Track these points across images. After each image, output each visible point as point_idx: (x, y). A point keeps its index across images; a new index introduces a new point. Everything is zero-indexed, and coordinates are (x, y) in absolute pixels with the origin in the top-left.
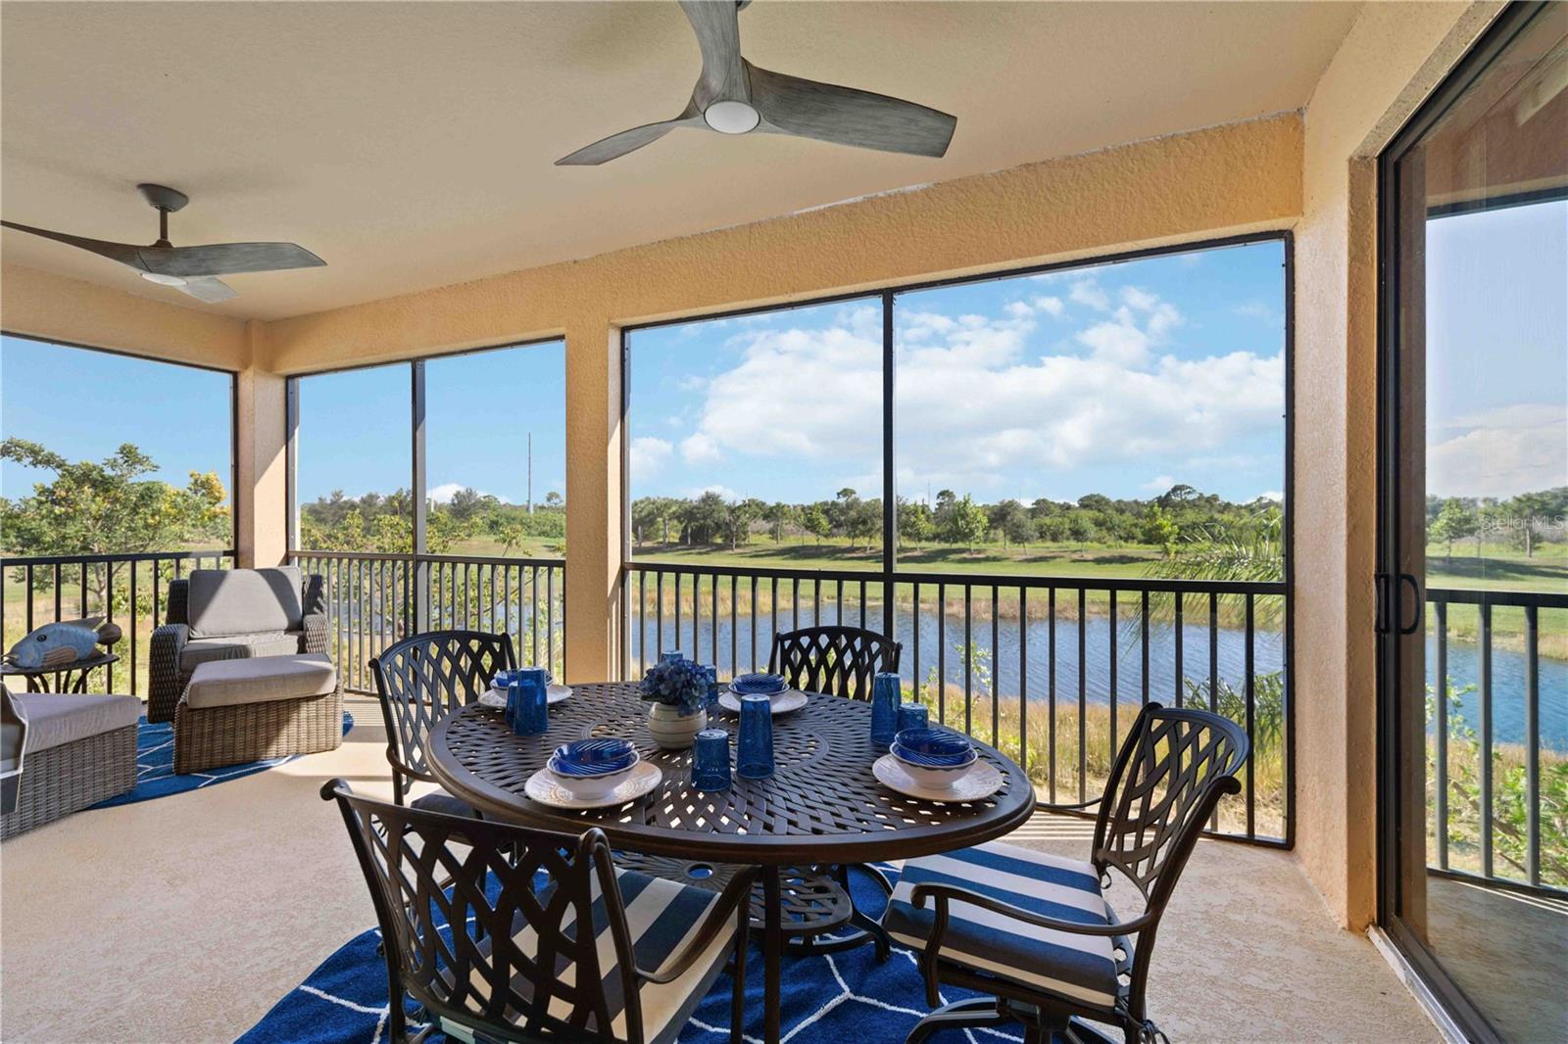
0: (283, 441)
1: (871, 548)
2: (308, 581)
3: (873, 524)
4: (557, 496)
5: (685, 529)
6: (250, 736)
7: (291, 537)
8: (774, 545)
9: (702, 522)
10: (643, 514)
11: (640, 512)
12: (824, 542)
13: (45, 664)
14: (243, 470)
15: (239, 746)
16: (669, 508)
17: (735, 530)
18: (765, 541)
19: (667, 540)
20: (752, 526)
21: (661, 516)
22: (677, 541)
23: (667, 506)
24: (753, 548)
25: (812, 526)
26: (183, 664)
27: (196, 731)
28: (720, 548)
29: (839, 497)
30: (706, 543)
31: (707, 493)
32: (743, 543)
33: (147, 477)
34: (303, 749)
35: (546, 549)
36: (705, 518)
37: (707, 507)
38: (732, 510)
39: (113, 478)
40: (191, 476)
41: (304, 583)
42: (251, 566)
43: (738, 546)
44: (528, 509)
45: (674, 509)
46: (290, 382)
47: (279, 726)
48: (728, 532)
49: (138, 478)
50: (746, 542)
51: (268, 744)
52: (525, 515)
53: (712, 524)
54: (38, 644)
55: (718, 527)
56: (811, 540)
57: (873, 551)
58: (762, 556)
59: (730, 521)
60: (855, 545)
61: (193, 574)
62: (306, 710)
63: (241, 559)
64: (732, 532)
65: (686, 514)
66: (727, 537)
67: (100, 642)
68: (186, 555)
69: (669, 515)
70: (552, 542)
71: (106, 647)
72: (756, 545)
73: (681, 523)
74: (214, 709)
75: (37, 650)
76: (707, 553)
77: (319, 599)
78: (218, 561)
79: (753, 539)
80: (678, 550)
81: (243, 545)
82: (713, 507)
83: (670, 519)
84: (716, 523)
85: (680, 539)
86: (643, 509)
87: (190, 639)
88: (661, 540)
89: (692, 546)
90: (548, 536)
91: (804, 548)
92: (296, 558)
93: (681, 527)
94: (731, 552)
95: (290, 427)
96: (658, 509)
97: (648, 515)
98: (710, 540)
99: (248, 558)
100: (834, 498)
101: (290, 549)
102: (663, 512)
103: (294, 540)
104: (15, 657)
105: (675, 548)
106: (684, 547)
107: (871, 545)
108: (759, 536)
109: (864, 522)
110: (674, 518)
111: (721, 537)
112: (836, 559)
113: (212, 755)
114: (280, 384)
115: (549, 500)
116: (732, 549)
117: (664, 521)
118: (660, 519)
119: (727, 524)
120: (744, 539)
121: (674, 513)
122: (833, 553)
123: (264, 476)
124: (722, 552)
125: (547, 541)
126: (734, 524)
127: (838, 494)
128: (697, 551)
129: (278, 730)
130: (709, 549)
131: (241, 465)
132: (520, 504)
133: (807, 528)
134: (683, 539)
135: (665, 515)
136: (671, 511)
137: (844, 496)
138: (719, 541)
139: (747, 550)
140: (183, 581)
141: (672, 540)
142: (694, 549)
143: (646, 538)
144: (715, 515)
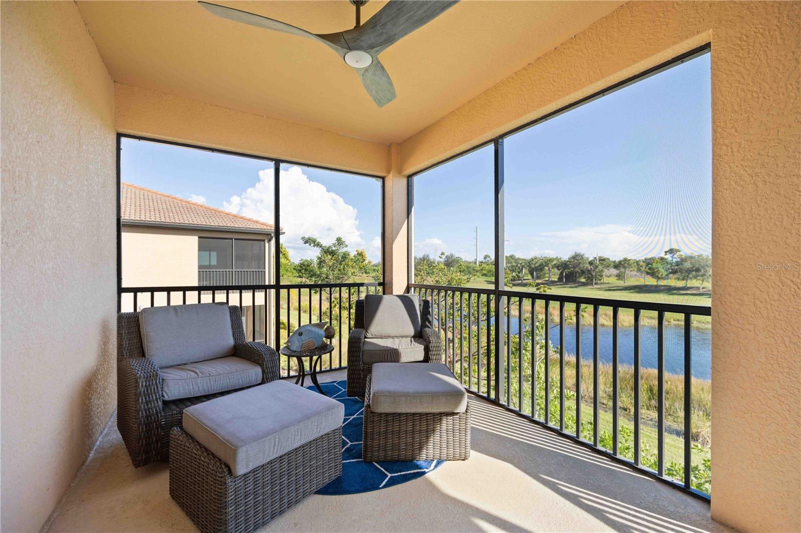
0: (406, 217)
1: (703, 288)
2: (422, 304)
3: (706, 271)
4: (489, 257)
5: (561, 274)
6: (409, 440)
7: (410, 275)
8: (621, 283)
9: (572, 269)
10: (536, 265)
11: (536, 264)
12: (662, 283)
13: (302, 350)
14: (387, 234)
15: (403, 446)
16: (552, 262)
17: (594, 274)
18: (613, 281)
19: (551, 279)
20: (606, 272)
21: (548, 266)
22: (557, 280)
23: (551, 260)
24: (608, 285)
25: (652, 273)
26: (364, 358)
27: (376, 430)
28: (584, 284)
29: (666, 254)
30: (575, 281)
31: (576, 253)
32: (599, 282)
33: (344, 250)
34: (444, 456)
35: (486, 282)
36: (574, 267)
37: (576, 261)
38: (591, 263)
39: (335, 251)
40: (357, 251)
41: (420, 305)
42: (392, 294)
43: (596, 284)
44: (475, 263)
45: (555, 262)
46: (410, 179)
47: (429, 432)
48: (590, 276)
49: (343, 250)
50: (602, 281)
51: (420, 449)
52: (474, 265)
53: (579, 271)
54: (299, 337)
55: (583, 272)
56: (651, 281)
57: (704, 290)
58: (614, 290)
59: (591, 269)
60: (688, 286)
61: (367, 297)
62: (446, 423)
63: (386, 287)
64: (592, 275)
65: (562, 265)
66: (589, 278)
67: (325, 337)
68: (362, 285)
69: (552, 265)
70: (489, 279)
71: (329, 340)
72: (608, 283)
73: (559, 270)
74: (387, 414)
75: (299, 341)
76: (576, 287)
77: (429, 316)
78: (376, 288)
79: (606, 280)
80: (557, 285)
81: (387, 279)
82: (580, 261)
83: (552, 268)
84: (582, 271)
85: (558, 279)
86: (537, 262)
87: (366, 337)
88: (547, 279)
89: (566, 283)
90: (486, 276)
91: (645, 286)
92: (413, 288)
93: (559, 272)
94: (592, 287)
95: (409, 208)
96: (545, 262)
97: (540, 266)
98: (577, 280)
99: (389, 287)
100: (663, 255)
101: (410, 283)
102: (549, 264)
103: (411, 276)
104: (289, 344)
105: (555, 284)
106: (561, 283)
107: (703, 286)
108: (610, 277)
109: (698, 270)
110: (555, 267)
111: (585, 278)
112: (672, 294)
113: (385, 451)
114: (405, 181)
115: (485, 258)
116: (593, 286)
117: (549, 269)
118: (547, 268)
119: (589, 270)
120: (600, 280)
121: (555, 264)
122: (669, 290)
123: (398, 237)
124: (586, 287)
125: (486, 279)
126: (594, 270)
127: (666, 252)
128: (569, 286)
129: (428, 437)
130: (577, 285)
131: (386, 232)
132: (472, 261)
133: (648, 273)
134: (560, 279)
135: (550, 265)
136: (553, 264)
137: (671, 253)
138: (583, 280)
139: (603, 286)
140: (361, 300)
141: (553, 279)
142: (568, 284)
143: (538, 278)
144: (581, 266)
